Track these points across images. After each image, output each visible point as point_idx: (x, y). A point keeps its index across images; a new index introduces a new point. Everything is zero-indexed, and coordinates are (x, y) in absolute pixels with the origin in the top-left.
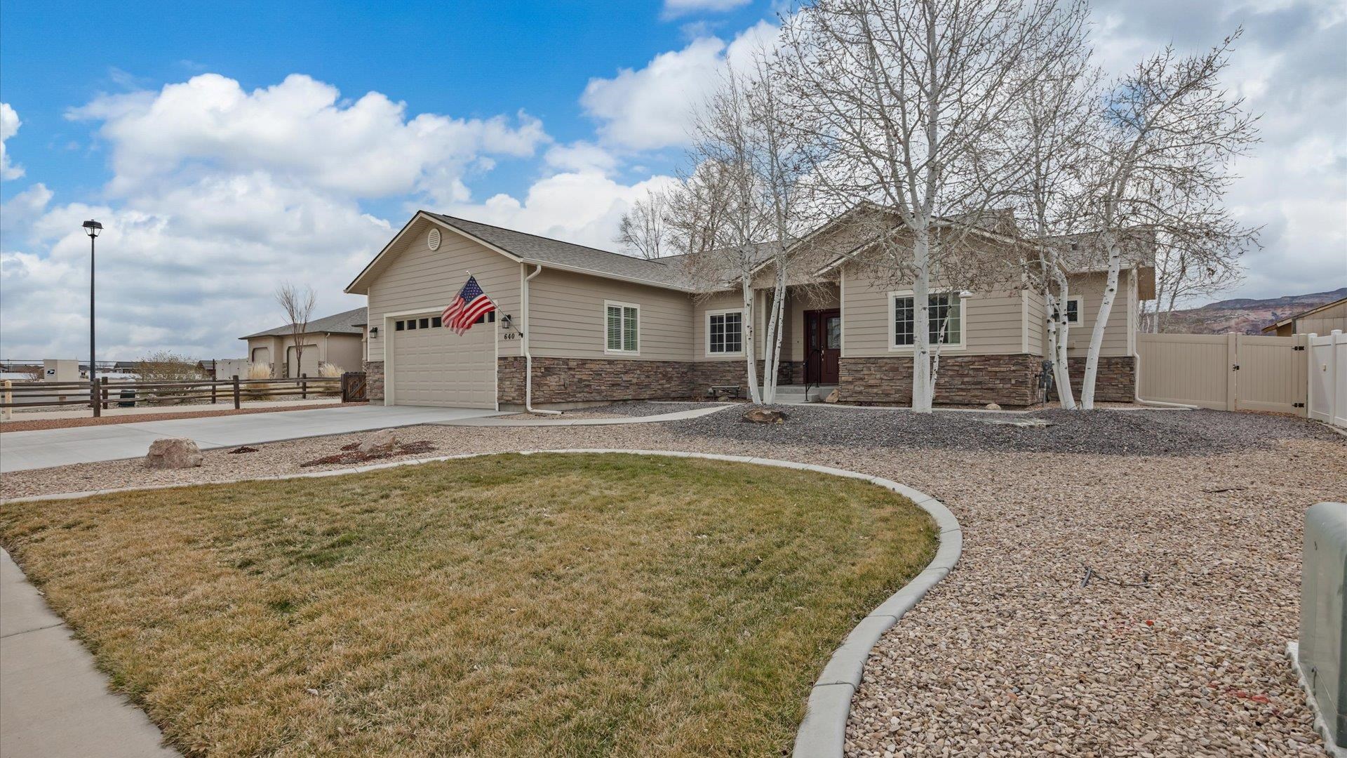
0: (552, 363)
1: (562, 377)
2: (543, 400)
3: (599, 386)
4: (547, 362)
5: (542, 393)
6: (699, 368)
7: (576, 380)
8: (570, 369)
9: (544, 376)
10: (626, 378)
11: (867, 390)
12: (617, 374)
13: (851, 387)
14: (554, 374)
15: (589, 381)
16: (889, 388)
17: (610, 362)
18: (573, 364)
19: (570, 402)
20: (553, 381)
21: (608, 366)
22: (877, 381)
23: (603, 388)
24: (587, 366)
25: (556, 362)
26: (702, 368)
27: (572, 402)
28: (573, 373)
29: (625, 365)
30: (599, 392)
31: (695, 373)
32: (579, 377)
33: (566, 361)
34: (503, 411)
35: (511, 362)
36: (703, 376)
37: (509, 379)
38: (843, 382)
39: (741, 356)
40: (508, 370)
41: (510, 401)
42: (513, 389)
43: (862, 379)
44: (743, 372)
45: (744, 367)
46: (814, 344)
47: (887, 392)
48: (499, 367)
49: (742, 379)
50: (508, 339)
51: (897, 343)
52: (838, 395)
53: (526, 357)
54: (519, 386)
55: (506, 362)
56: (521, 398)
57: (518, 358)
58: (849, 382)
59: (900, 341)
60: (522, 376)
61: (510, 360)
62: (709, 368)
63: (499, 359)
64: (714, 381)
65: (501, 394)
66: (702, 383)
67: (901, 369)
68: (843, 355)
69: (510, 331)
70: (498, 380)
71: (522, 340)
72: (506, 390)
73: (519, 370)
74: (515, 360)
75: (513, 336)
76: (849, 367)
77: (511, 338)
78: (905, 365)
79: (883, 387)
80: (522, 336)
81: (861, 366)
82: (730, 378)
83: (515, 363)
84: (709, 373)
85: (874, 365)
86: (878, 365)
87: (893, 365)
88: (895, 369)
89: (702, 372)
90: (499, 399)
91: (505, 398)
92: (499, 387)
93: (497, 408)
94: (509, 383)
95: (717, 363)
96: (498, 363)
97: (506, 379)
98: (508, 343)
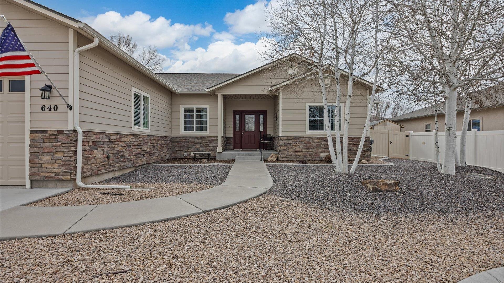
0: (98, 137)
1: (106, 149)
2: (90, 173)
3: (130, 156)
4: (94, 136)
5: (89, 167)
6: (176, 140)
7: (115, 152)
8: (111, 142)
9: (91, 150)
10: (144, 148)
11: (294, 154)
12: (139, 145)
13: (286, 152)
14: (100, 147)
15: (123, 152)
16: (307, 153)
17: (136, 136)
18: (113, 138)
19: (111, 171)
20: (98, 154)
21: (134, 140)
22: (300, 149)
23: (132, 157)
24: (123, 140)
25: (101, 136)
26: (178, 140)
27: (113, 171)
28: (113, 146)
29: (143, 138)
30: (130, 161)
31: (174, 144)
32: (117, 149)
33: (108, 135)
34: (41, 188)
35: (53, 135)
36: (179, 146)
37: (49, 154)
38: (282, 150)
39: (206, 133)
40: (47, 144)
41: (51, 177)
42: (57, 165)
43: (292, 148)
44: (208, 143)
45: (209, 140)
46: (238, 128)
47: (305, 155)
48: (32, 141)
49: (207, 148)
50: (47, 110)
51: (310, 130)
52: (277, 156)
53: (76, 131)
54: (66, 161)
55: (44, 136)
56: (69, 174)
57: (65, 132)
58: (284, 150)
59: (311, 128)
60: (70, 151)
61: (51, 133)
62: (184, 140)
63: (32, 131)
64: (187, 148)
65: (36, 169)
66: (178, 150)
67: (313, 143)
68: (280, 135)
69: (52, 102)
70: (31, 154)
71: (70, 112)
72: (44, 165)
73: (65, 145)
74: (60, 134)
75: (56, 108)
76: (284, 141)
77: (52, 110)
78: (314, 141)
79: (303, 153)
80: (71, 109)
81: (291, 141)
82: (199, 147)
83: (60, 137)
84: (183, 143)
85: (298, 141)
86: (300, 141)
87: (308, 141)
88: (310, 143)
89: (178, 143)
90: (31, 175)
91: (42, 174)
92: (30, 161)
93: (28, 185)
94: (49, 158)
95: (190, 138)
96: (30, 136)
97: (44, 154)
98: (48, 115)
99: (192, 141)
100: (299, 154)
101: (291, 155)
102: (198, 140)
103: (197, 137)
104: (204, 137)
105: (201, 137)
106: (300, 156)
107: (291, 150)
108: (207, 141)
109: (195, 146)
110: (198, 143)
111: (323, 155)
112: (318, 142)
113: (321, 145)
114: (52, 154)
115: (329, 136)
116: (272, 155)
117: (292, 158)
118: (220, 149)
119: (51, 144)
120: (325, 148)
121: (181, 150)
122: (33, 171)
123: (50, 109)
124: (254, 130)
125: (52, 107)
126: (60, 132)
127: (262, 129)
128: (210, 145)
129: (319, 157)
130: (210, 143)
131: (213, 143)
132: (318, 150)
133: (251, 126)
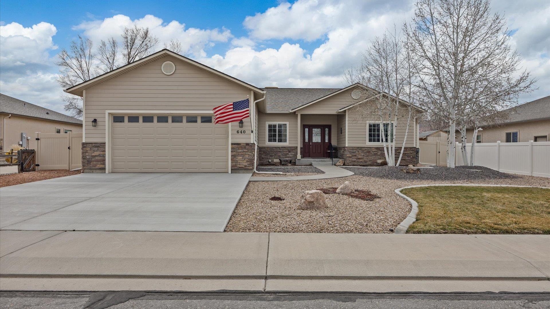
6: (262, 150)
11: (357, 160)
13: (351, 159)
16: (367, 159)
22: (362, 157)
34: (236, 173)
35: (244, 146)
36: (265, 154)
37: (241, 156)
38: (348, 157)
39: (286, 144)
40: (240, 151)
41: (242, 167)
42: (245, 161)
43: (355, 156)
44: (288, 152)
45: (288, 150)
46: (307, 140)
47: (366, 161)
48: (233, 149)
49: (287, 156)
50: (240, 133)
51: (369, 141)
52: (344, 162)
53: (254, 144)
54: (250, 159)
55: (238, 146)
56: (252, 166)
57: (250, 144)
58: (350, 157)
59: (370, 140)
60: (252, 154)
61: (243, 145)
62: (269, 150)
63: (232, 144)
64: (271, 156)
65: (234, 164)
66: (264, 157)
67: (371, 152)
68: (347, 146)
69: (243, 129)
70: (232, 156)
71: (252, 134)
72: (238, 161)
73: (250, 151)
74: (247, 145)
75: (244, 132)
76: (350, 151)
77: (243, 133)
78: (373, 150)
79: (364, 159)
80: (252, 133)
81: (355, 150)
82: (281, 155)
83: (247, 147)
84: (268, 152)
85: (360, 150)
86: (362, 150)
87: (368, 150)
88: (369, 152)
89: (264, 152)
90: (232, 167)
91: (238, 166)
92: (232, 160)
93: (230, 171)
94: (241, 157)
95: (273, 147)
96: (231, 146)
97: (239, 156)
98: (240, 135)
99: (276, 150)
100: (361, 160)
101: (355, 161)
102: (280, 149)
103: (279, 147)
104: (284, 147)
105: (282, 147)
106: (362, 162)
107: (355, 157)
108: (287, 150)
109: (277, 154)
110: (280, 152)
111: (379, 161)
112: (376, 151)
113: (378, 154)
114: (243, 156)
115: (385, 147)
116: (340, 161)
117: (356, 164)
118: (299, 156)
119: (242, 151)
120: (381, 155)
121: (267, 157)
122: (233, 164)
123: (241, 133)
124: (320, 142)
125: (243, 132)
126: (247, 144)
127: (327, 141)
128: (289, 154)
129: (377, 163)
130: (289, 152)
131: (292, 152)
132: (375, 157)
133: (317, 139)
